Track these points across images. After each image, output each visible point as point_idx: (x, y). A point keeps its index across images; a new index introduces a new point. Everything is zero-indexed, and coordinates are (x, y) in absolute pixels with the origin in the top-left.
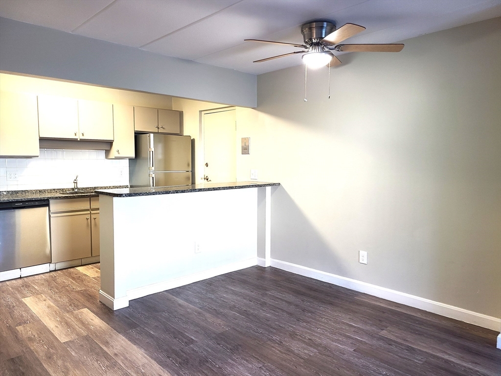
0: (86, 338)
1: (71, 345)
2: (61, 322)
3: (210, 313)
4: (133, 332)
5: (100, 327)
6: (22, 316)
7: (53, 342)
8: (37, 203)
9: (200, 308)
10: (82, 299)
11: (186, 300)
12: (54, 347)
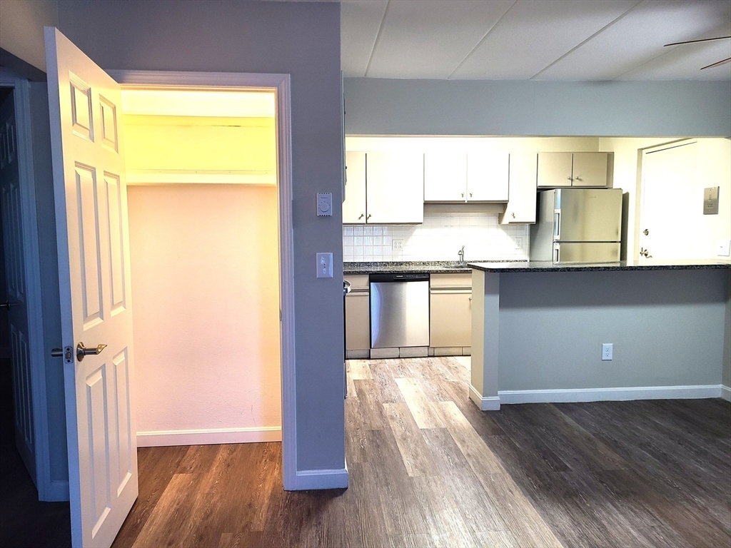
0: (444, 431)
1: (427, 433)
2: (424, 409)
3: (606, 444)
4: (496, 438)
5: (461, 424)
6: (391, 395)
7: (411, 426)
8: (417, 277)
9: (594, 434)
10: (451, 391)
11: (578, 421)
12: (411, 431)
